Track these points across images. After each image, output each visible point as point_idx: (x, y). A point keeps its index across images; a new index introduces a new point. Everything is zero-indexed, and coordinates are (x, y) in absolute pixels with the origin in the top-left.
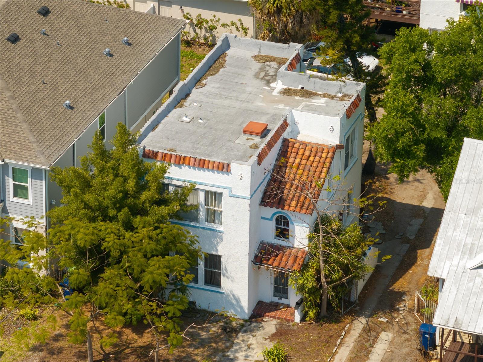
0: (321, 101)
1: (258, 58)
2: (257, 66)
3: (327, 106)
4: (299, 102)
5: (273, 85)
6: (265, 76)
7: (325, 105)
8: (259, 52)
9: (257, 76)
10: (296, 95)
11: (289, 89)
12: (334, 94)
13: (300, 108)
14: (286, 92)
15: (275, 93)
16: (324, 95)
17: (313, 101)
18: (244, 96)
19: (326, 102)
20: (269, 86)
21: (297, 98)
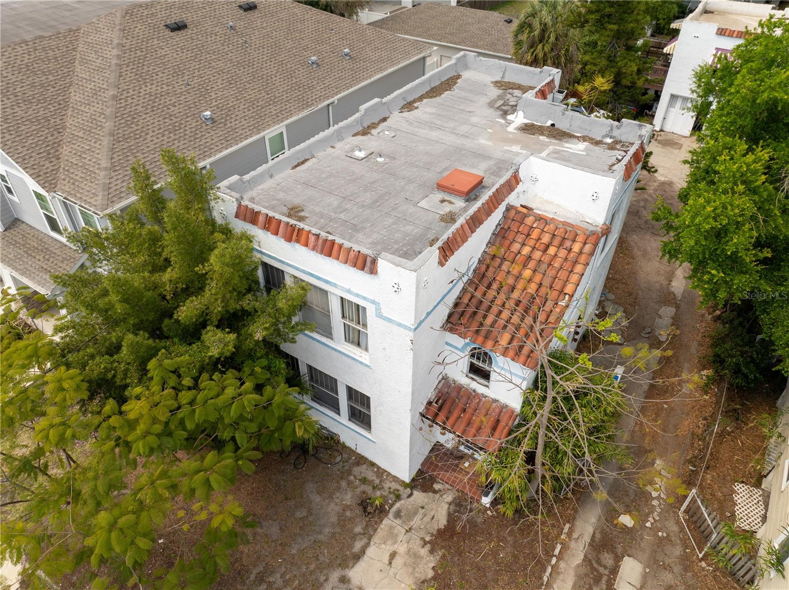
0: (578, 148)
1: (498, 84)
2: (495, 92)
3: (587, 155)
4: (545, 145)
5: (509, 117)
6: (503, 105)
7: (584, 153)
8: (503, 77)
9: (491, 105)
10: (542, 134)
11: (533, 125)
12: (599, 139)
13: (544, 154)
14: (528, 129)
15: (511, 128)
16: (584, 139)
17: (567, 145)
18: (464, 129)
19: (586, 150)
20: (505, 119)
21: (542, 138)
